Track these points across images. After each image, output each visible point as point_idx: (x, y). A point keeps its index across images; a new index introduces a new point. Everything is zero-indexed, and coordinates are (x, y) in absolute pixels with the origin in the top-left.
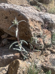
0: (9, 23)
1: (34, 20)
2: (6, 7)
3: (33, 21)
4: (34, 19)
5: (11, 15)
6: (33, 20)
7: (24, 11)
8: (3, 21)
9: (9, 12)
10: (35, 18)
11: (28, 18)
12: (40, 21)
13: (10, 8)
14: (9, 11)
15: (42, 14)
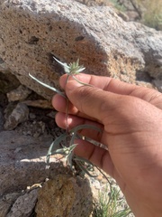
0: (40, 58)
1: (121, 55)
2: (37, 7)
3: (119, 57)
4: (120, 51)
5: (50, 33)
6: (119, 54)
7: (94, 26)
8: (23, 51)
9: (48, 24)
10: (124, 49)
11: (108, 50)
12: (136, 59)
13: (53, 12)
14: (47, 22)
15: (142, 36)
